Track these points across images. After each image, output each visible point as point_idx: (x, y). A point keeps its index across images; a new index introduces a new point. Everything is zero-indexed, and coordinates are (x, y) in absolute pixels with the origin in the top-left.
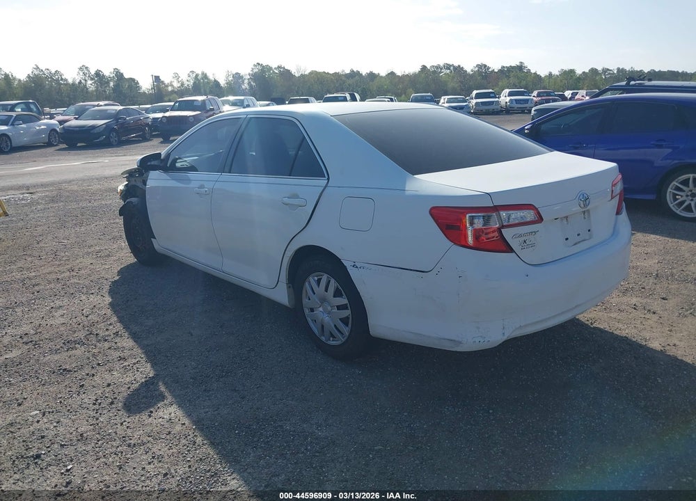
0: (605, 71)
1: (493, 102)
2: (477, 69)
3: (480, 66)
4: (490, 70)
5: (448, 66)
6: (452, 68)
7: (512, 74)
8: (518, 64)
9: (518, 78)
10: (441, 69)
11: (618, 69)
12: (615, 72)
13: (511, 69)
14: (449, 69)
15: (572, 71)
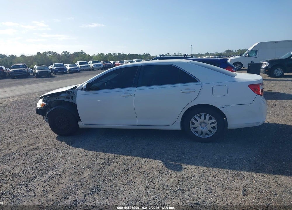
0: (114, 54)
1: (88, 66)
2: (63, 53)
3: (65, 52)
4: (70, 54)
5: (50, 52)
6: (52, 53)
7: (79, 55)
8: (81, 51)
9: (82, 57)
10: (47, 53)
11: (118, 53)
12: (118, 54)
13: (78, 53)
14: (51, 53)
15: (102, 54)
